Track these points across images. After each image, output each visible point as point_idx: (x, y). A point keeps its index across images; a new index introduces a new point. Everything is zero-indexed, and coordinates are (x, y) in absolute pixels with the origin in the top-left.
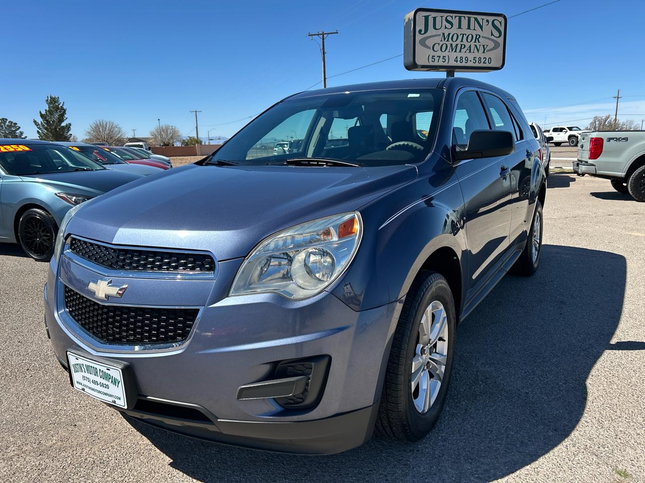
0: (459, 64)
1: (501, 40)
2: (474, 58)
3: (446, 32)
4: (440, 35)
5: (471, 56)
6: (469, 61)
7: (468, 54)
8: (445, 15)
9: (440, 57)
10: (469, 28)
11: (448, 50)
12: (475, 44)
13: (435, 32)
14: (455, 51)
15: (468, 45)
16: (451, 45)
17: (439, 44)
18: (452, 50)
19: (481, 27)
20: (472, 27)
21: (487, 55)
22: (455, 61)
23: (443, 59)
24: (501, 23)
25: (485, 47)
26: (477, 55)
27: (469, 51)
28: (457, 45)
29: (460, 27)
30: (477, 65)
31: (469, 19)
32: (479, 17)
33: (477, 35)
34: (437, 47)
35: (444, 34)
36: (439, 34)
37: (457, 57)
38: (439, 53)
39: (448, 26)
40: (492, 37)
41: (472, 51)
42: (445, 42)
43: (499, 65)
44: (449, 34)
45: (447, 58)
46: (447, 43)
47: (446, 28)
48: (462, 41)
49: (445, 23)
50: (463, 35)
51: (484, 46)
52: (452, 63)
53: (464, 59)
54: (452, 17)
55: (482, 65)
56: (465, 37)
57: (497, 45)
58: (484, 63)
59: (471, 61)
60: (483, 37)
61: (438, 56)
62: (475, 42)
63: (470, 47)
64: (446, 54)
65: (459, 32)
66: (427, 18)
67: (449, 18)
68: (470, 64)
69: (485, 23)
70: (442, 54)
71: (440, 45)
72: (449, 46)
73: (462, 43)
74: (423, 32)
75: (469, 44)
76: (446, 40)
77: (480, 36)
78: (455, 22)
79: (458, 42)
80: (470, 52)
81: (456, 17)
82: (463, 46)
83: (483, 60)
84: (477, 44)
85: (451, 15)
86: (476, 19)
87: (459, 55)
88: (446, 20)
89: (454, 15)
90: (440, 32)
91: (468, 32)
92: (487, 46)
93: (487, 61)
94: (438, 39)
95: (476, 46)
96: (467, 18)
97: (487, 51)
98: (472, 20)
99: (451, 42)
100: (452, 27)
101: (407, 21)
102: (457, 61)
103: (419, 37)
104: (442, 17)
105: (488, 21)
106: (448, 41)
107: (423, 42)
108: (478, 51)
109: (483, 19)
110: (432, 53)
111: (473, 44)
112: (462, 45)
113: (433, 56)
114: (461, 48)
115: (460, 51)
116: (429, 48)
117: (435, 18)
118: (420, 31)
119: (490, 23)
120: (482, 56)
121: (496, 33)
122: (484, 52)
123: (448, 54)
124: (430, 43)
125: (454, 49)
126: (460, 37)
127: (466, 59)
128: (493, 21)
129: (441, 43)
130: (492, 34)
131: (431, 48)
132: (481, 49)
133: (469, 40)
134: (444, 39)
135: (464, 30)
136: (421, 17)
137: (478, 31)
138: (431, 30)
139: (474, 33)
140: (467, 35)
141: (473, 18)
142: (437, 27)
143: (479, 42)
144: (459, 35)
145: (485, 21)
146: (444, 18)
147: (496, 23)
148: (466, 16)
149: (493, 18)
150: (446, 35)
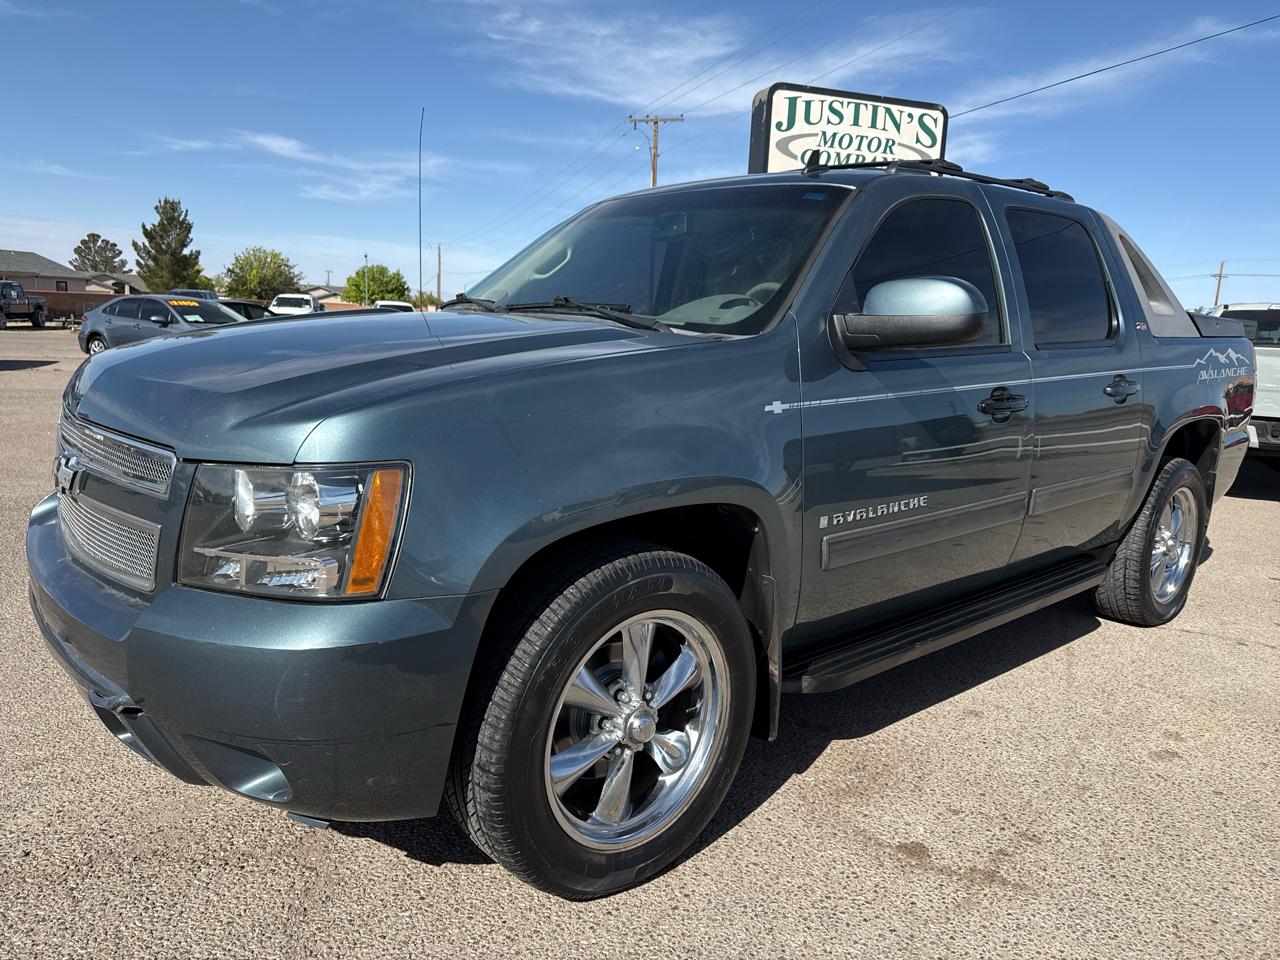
1: (935, 153)
3: (830, 130)
4: (817, 135)
8: (829, 99)
10: (874, 125)
11: (831, 161)
12: (884, 156)
13: (808, 129)
15: (869, 157)
16: (838, 155)
18: (840, 163)
19: (898, 127)
20: (880, 124)
24: (935, 121)
28: (849, 154)
29: (856, 123)
31: (875, 109)
32: (894, 108)
33: (888, 140)
35: (824, 133)
36: (815, 132)
39: (835, 119)
40: (919, 146)
42: (826, 147)
44: (834, 135)
46: (832, 151)
47: (829, 122)
48: (859, 149)
49: (827, 112)
50: (862, 137)
54: (842, 103)
56: (865, 142)
60: (899, 144)
62: (885, 152)
63: (875, 160)
65: (855, 131)
66: (793, 102)
67: (836, 106)
69: (905, 117)
72: (834, 154)
73: (858, 153)
74: (784, 127)
75: (874, 154)
76: (829, 144)
77: (894, 141)
78: (848, 112)
79: (853, 148)
81: (849, 103)
82: (861, 157)
84: (890, 155)
85: (841, 99)
86: (888, 111)
88: (831, 108)
89: (846, 100)
90: (818, 129)
91: (872, 133)
94: (812, 143)
95: (886, 159)
96: (870, 108)
98: (881, 112)
99: (836, 147)
100: (841, 121)
101: (756, 105)
103: (775, 136)
104: (822, 102)
105: (910, 116)
106: (832, 146)
107: (783, 146)
109: (901, 112)
110: (800, 164)
111: (880, 154)
112: (858, 156)
114: (857, 161)
116: (795, 157)
117: (808, 104)
118: (778, 126)
119: (916, 119)
121: (926, 139)
124: (796, 147)
125: (843, 161)
126: (856, 142)
128: (921, 118)
130: (918, 141)
131: (799, 158)
134: (826, 143)
135: (864, 128)
136: (781, 99)
137: (892, 132)
138: (800, 126)
139: (883, 136)
140: (869, 139)
141: (882, 107)
142: (812, 120)
143: (891, 152)
144: (854, 137)
145: (905, 115)
146: (826, 105)
147: (928, 121)
148: (869, 103)
149: (920, 111)
150: (828, 136)
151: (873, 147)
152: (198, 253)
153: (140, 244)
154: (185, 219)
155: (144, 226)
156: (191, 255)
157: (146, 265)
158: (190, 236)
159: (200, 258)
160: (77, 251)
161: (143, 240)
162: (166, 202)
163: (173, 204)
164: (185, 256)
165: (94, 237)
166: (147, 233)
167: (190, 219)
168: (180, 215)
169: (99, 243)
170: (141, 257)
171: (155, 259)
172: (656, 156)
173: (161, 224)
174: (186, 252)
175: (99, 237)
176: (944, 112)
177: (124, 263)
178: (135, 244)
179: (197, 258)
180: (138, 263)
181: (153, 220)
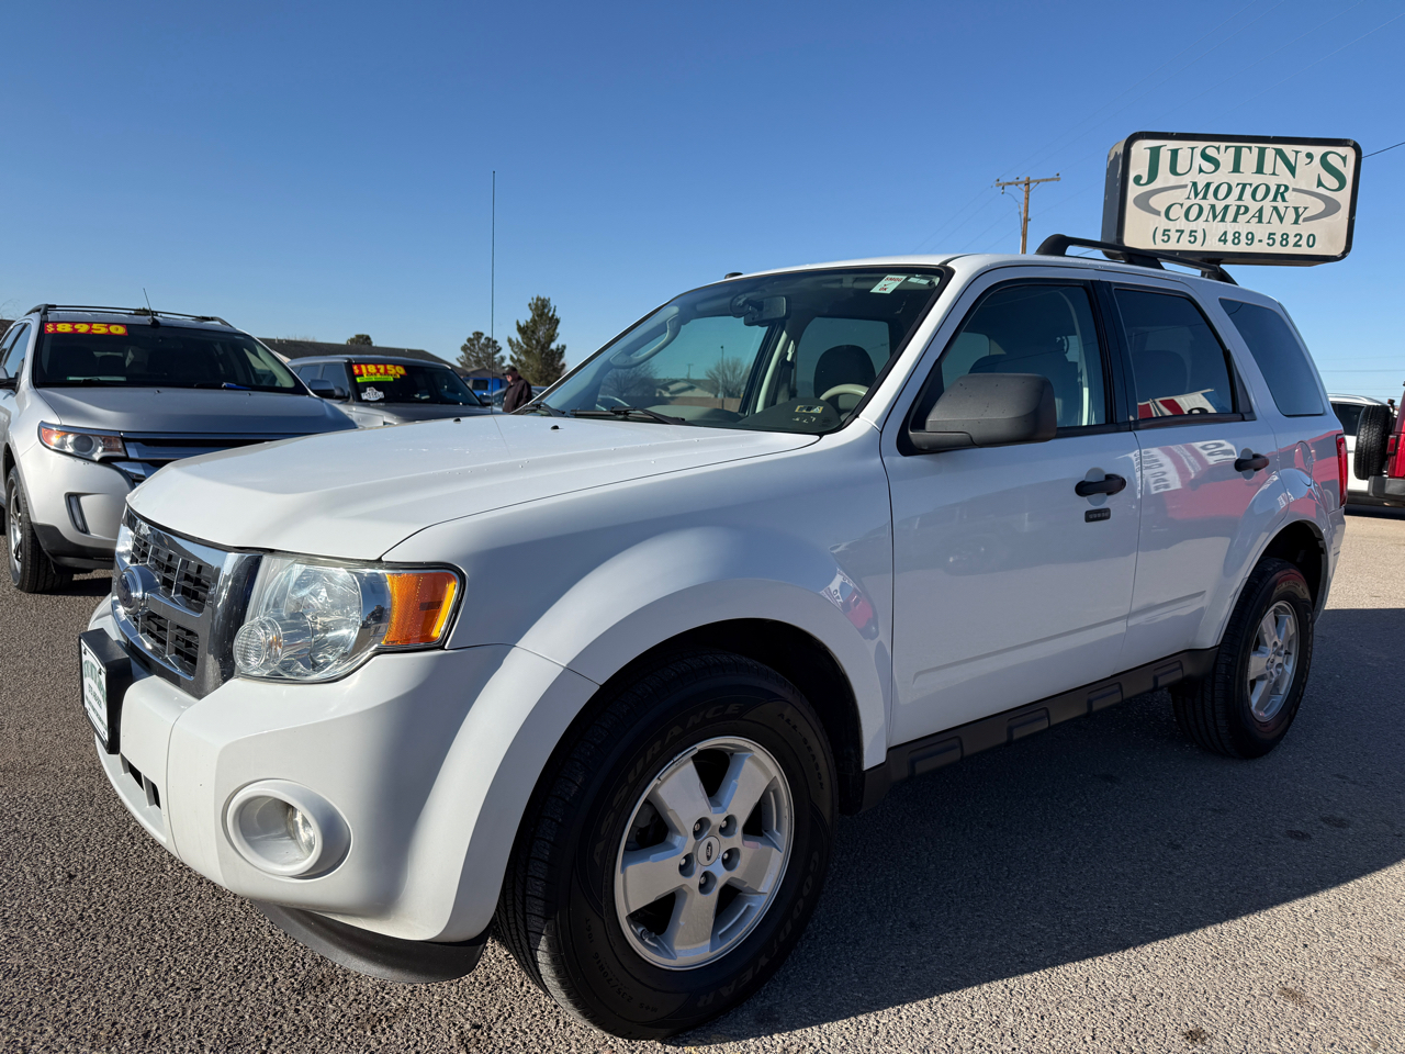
0: (1230, 247)
1: (1344, 197)
2: (1270, 234)
3: (1202, 181)
4: (1185, 186)
5: (1261, 231)
6: (1256, 240)
7: (1254, 227)
8: (1201, 145)
9: (1182, 232)
10: (1260, 170)
11: (1204, 217)
12: (1275, 204)
13: (1173, 180)
14: (1223, 220)
15: (1254, 207)
16: (1213, 207)
17: (1182, 205)
18: (1215, 217)
19: (1292, 170)
20: (1268, 168)
21: (1305, 229)
22: (1220, 240)
23: (1190, 236)
24: (1344, 159)
25: (1301, 210)
26: (1278, 229)
27: (1257, 220)
28: (1226, 208)
29: (1236, 169)
30: (1277, 249)
31: (1262, 152)
32: (1288, 149)
33: (1279, 186)
34: (1176, 212)
35: (1195, 184)
36: (1183, 183)
37: (1225, 233)
38: (1182, 224)
39: (1208, 166)
40: (1321, 190)
41: (1265, 219)
42: (1197, 201)
43: (1337, 252)
44: (1208, 185)
45: (1200, 236)
46: (1203, 203)
47: (1201, 171)
48: (1240, 198)
49: (1198, 160)
50: (1244, 186)
51: (1296, 209)
52: (1213, 245)
53: (1243, 238)
54: (1218, 149)
55: (1290, 250)
56: (1248, 190)
57: (1331, 207)
58: (1296, 245)
59: (1260, 241)
60: (1294, 190)
61: (1177, 231)
62: (1275, 199)
63: (1261, 210)
64: (1199, 225)
65: (1235, 179)
66: (1155, 152)
67: (1210, 152)
68: (1256, 248)
69: (1302, 159)
70: (1187, 226)
71: (1185, 207)
72: (1206, 209)
73: (1239, 203)
74: (1142, 182)
75: (1259, 205)
76: (1201, 195)
77: (1287, 188)
78: (1226, 158)
79: (1232, 200)
80: (1260, 221)
81: (1227, 148)
82: (1242, 210)
83: (1292, 240)
84: (1280, 205)
85: (1216, 144)
86: (1279, 153)
87: (1231, 228)
88: (1205, 156)
89: (1223, 145)
90: (1187, 180)
91: (1257, 179)
92: (1306, 208)
93: (1303, 242)
94: (1179, 196)
95: (1275, 208)
96: (1255, 151)
97: (1305, 220)
98: (1270, 154)
99: (1211, 199)
100: (1216, 169)
101: (1111, 158)
102: (1225, 241)
103: (1133, 191)
104: (1193, 149)
105: (1309, 156)
106: (1204, 197)
107: (1143, 202)
108: (1281, 219)
109: (1297, 152)
110: (1162, 223)
111: (1268, 205)
112: (1239, 207)
113: (1165, 231)
114: (1237, 214)
115: (1235, 220)
116: (1158, 213)
117: (1175, 153)
118: (1138, 180)
119: (1317, 160)
120: (1292, 230)
121: (1331, 182)
122: (1296, 222)
123: (1204, 225)
124: (1159, 202)
125: (1219, 215)
126: (1236, 191)
127: (1250, 236)
128: (1324, 157)
129: (1187, 204)
130: (1320, 184)
131: (1163, 214)
132: (1291, 216)
133: (1259, 196)
134: (1196, 195)
135: (1248, 173)
136: (1141, 150)
137: (1284, 176)
138: (1164, 177)
139: (1273, 182)
140: (1253, 187)
141: (1270, 150)
142: (1179, 169)
143: (1284, 200)
144: (1234, 186)
145: (1302, 156)
146: (1198, 152)
147: (1331, 159)
148: (1253, 145)
149: (1322, 150)
150: (1200, 187)
151: (1259, 195)
152: (564, 347)
153: (514, 340)
154: (553, 315)
155: (518, 322)
156: (558, 349)
157: (519, 360)
158: (557, 331)
159: (566, 351)
160: (464, 348)
161: (516, 337)
162: (538, 299)
163: (544, 300)
164: (552, 351)
165: (478, 335)
166: (520, 329)
167: (558, 315)
168: (549, 311)
169: (483, 340)
170: (515, 353)
171: (526, 353)
172: (1026, 220)
173: (533, 320)
174: (553, 346)
175: (482, 334)
176: (1357, 148)
177: (503, 359)
178: (510, 341)
179: (563, 352)
180: (512, 358)
181: (526, 316)
